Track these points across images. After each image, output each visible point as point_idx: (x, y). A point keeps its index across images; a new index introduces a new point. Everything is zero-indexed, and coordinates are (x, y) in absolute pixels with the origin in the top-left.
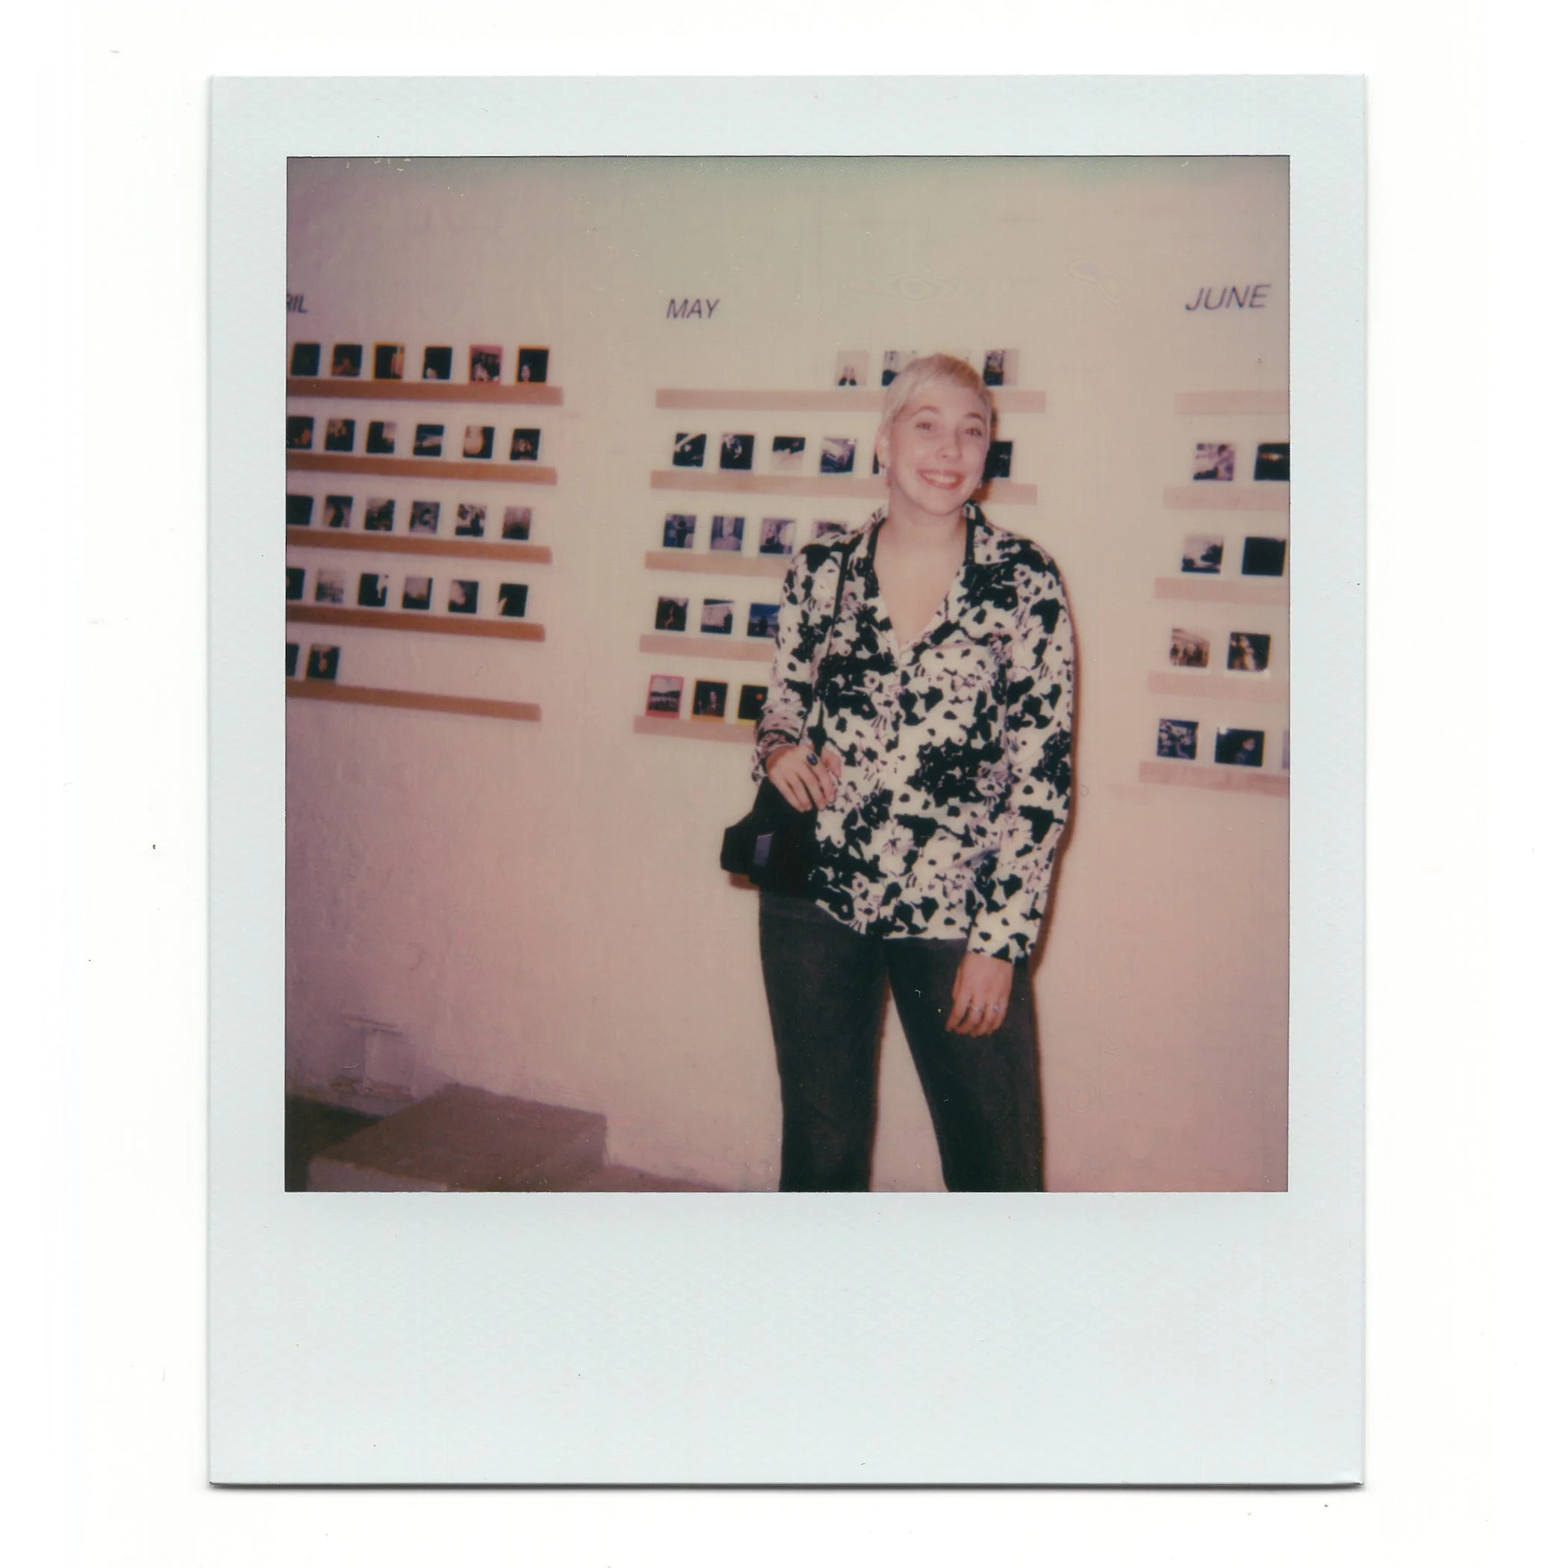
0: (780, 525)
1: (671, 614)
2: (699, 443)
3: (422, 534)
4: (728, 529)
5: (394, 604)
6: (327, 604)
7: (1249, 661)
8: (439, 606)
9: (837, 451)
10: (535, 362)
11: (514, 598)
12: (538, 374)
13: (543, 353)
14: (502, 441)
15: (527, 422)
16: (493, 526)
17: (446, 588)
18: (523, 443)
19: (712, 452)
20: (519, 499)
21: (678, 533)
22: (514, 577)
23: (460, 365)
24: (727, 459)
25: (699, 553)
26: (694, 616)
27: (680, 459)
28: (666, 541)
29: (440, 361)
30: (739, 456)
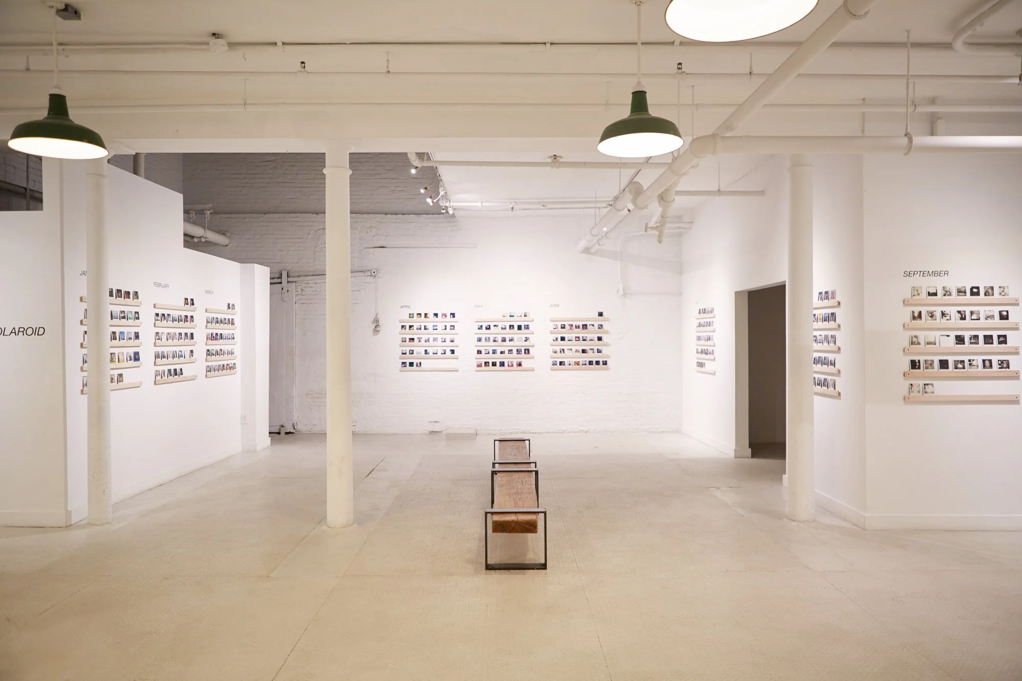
0: (496, 337)
1: (479, 352)
2: (481, 326)
3: (435, 342)
4: (487, 339)
5: (431, 354)
7: (562, 352)
8: (439, 354)
9: (503, 327)
10: (453, 315)
11: (453, 352)
12: (454, 317)
13: (454, 314)
14: (448, 327)
15: (452, 324)
16: (448, 341)
17: (440, 351)
18: (452, 328)
19: (484, 328)
20: (452, 336)
21: (479, 340)
22: (452, 348)
23: (440, 315)
24: (486, 329)
25: (483, 343)
26: (483, 352)
27: (479, 329)
28: (478, 341)
29: (436, 315)
30: (488, 328)
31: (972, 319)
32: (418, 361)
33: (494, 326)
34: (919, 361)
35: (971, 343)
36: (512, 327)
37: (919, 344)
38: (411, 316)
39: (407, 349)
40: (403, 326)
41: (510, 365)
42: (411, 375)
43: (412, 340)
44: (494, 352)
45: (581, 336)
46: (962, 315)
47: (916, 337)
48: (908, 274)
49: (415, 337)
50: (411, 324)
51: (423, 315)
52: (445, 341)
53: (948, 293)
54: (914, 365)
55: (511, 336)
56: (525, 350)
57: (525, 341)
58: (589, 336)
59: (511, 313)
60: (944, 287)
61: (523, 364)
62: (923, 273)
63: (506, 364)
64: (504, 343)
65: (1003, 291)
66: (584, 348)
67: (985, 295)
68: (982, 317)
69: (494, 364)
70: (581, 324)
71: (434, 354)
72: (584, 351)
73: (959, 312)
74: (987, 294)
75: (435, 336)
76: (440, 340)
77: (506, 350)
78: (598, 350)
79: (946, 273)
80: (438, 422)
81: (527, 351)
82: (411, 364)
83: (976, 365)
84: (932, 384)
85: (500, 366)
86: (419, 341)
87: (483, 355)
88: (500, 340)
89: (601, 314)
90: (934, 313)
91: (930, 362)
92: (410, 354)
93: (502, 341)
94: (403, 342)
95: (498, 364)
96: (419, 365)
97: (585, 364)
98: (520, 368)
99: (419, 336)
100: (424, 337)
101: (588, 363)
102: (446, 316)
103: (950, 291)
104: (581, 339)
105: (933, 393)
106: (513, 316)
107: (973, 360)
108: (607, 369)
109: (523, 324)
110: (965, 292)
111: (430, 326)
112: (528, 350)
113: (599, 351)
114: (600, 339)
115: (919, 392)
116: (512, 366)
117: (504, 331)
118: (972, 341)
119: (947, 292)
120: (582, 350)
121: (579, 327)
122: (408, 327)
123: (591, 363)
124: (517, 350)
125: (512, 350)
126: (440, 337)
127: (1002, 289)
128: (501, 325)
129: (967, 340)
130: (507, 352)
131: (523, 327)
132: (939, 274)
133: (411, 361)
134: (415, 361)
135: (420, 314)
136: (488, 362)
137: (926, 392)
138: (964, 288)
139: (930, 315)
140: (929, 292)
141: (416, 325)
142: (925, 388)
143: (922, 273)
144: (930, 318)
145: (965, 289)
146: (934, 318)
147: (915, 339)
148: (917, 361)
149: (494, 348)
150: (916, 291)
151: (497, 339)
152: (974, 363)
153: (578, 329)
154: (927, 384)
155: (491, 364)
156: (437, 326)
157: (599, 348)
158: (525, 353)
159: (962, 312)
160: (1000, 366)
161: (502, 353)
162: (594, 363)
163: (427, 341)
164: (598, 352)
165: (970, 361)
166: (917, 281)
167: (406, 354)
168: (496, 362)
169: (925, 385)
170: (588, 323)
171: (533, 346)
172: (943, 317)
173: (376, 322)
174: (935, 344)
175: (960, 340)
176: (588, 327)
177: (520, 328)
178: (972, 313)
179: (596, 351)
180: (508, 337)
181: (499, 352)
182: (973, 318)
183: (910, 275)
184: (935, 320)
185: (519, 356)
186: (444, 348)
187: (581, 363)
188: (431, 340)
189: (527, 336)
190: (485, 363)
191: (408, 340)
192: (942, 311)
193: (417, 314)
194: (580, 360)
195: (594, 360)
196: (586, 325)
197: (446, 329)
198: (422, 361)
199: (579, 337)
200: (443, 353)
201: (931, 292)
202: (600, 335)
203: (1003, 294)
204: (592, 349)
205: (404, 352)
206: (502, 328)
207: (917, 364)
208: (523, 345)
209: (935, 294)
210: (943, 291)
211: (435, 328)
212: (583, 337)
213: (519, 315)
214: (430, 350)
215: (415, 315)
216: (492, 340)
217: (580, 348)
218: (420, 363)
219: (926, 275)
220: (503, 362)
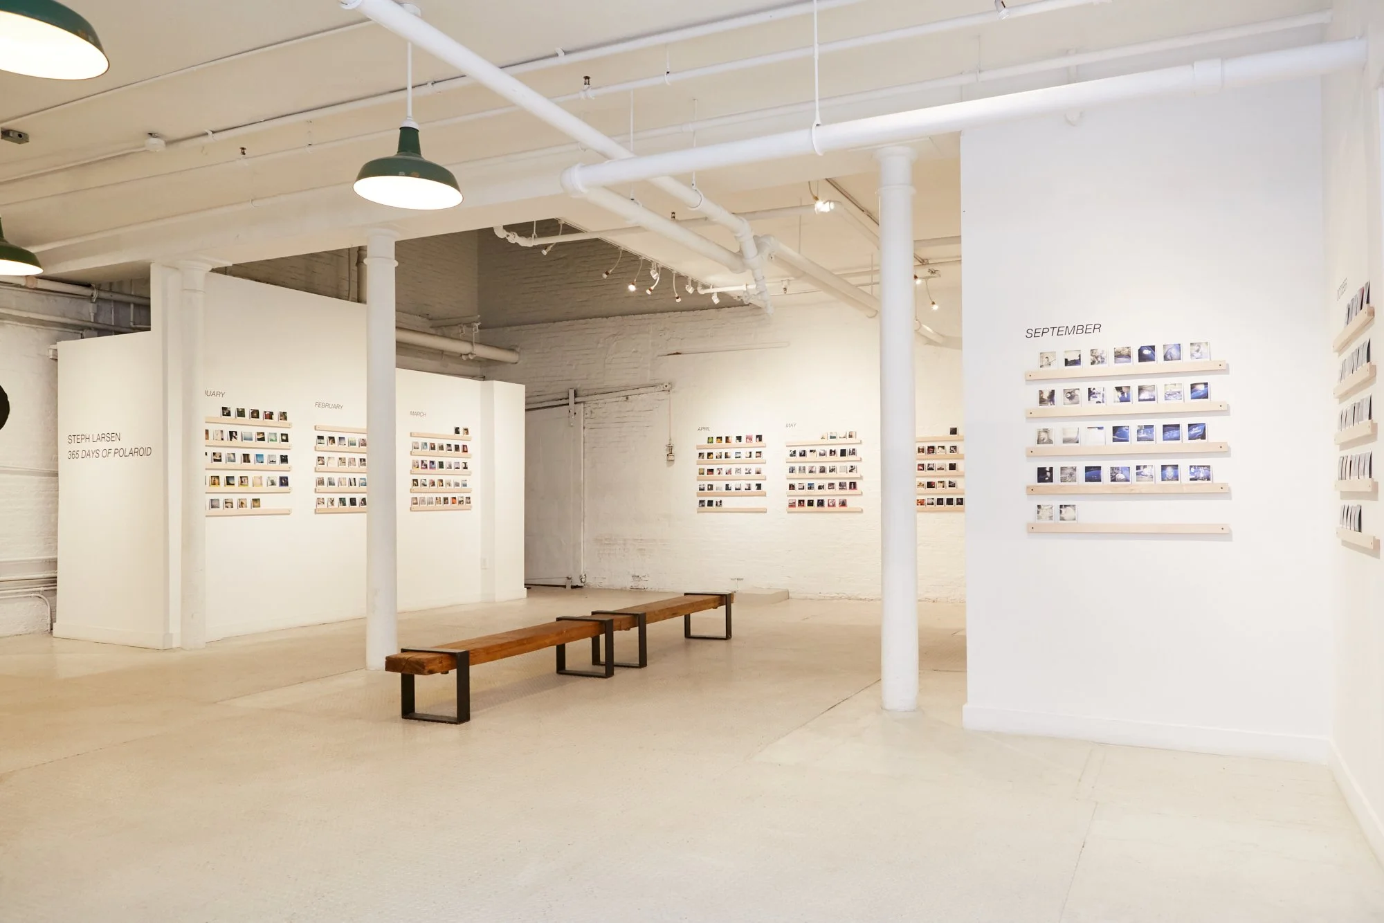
0: (812, 467)
1: (792, 487)
2: (795, 452)
3: (738, 474)
4: (802, 469)
5: (733, 490)
6: (718, 491)
8: (743, 489)
9: (822, 452)
10: (759, 438)
11: (759, 486)
12: (760, 440)
13: (761, 436)
14: (754, 454)
15: (759, 450)
16: (753, 472)
17: (744, 486)
18: (758, 455)
19: (798, 454)
20: (758, 466)
21: (792, 470)
22: (759, 482)
23: (744, 439)
24: (801, 455)
25: (797, 474)
26: (797, 487)
27: (791, 455)
28: (790, 472)
29: (739, 438)
30: (803, 454)
31: (1140, 400)
32: (718, 499)
33: (811, 451)
34: (1051, 469)
35: (1139, 439)
36: (833, 453)
37: (1050, 442)
38: (710, 440)
39: (706, 483)
40: (700, 454)
41: (831, 504)
42: (710, 516)
43: (711, 471)
44: (811, 487)
45: (926, 463)
46: (1123, 393)
47: (1046, 431)
48: (1033, 334)
49: (714, 467)
50: (710, 451)
51: (724, 439)
52: (750, 473)
53: (1099, 359)
54: (1044, 475)
55: (831, 465)
56: (851, 483)
57: (850, 471)
58: (938, 463)
59: (831, 433)
60: (1092, 350)
61: (848, 503)
62: (1058, 331)
63: (826, 503)
64: (822, 475)
65: (1198, 351)
66: (930, 480)
67: (1166, 358)
68: (1160, 396)
69: (810, 503)
70: (926, 446)
71: (736, 489)
72: (930, 485)
73: (1119, 389)
74: (1169, 357)
75: (738, 466)
76: (744, 471)
77: (826, 483)
78: (950, 482)
79: (1097, 327)
80: (742, 579)
81: (853, 485)
82: (710, 503)
83: (1149, 474)
84: (1074, 506)
85: (818, 506)
86: (719, 473)
87: (796, 491)
88: (818, 470)
89: (954, 431)
90: (1077, 392)
91: (1068, 471)
92: (709, 489)
93: (821, 472)
94: (700, 474)
95: (815, 503)
96: (719, 504)
97: (932, 504)
98: (843, 509)
99: (720, 467)
100: (725, 468)
101: (935, 502)
102: (751, 439)
103: (1103, 356)
104: (926, 467)
105: (1075, 520)
106: (834, 437)
107: (1145, 467)
108: (963, 511)
109: (848, 448)
110: (1129, 356)
111: (732, 453)
112: (855, 483)
113: (952, 485)
114: (952, 467)
115: (1051, 518)
116: (834, 505)
117: (823, 458)
118: (1142, 435)
119: (1097, 357)
120: (928, 483)
121: (923, 451)
122: (706, 456)
123: (940, 502)
124: (840, 484)
125: (833, 484)
126: (743, 467)
127: (1196, 348)
128: (819, 449)
129: (1133, 435)
130: (826, 487)
131: (847, 453)
132: (1084, 329)
133: (710, 499)
134: (715, 499)
135: (721, 438)
136: (803, 501)
137: (1062, 519)
138: (1127, 350)
139: (1069, 395)
140: (1066, 360)
141: (715, 452)
142: (1061, 512)
143: (1056, 330)
144: (1068, 401)
145: (1129, 352)
146: (1074, 401)
147: (1043, 435)
148: (1048, 469)
149: (811, 482)
150: (1046, 360)
151: (814, 470)
152: (1146, 471)
153: (921, 454)
154: (1065, 506)
155: (806, 503)
156: (740, 453)
157: (952, 480)
158: (850, 488)
159: (1124, 390)
160: (1194, 477)
161: (820, 488)
162: (945, 501)
163: (729, 472)
164: (949, 486)
165: (1138, 468)
166: (1048, 343)
167: (703, 490)
168: (813, 501)
169: (1061, 506)
170: (936, 445)
171: (861, 478)
172: (1091, 398)
173: (670, 448)
174: (1078, 442)
175: (1119, 434)
176: (937, 450)
177: (843, 453)
178: (1141, 389)
179: (947, 484)
180: (827, 466)
181: (816, 487)
182: (1142, 397)
183: (1037, 335)
184: (1077, 403)
185: (843, 492)
186: (749, 482)
187: (926, 502)
188: (733, 471)
189: (853, 464)
190: (800, 501)
191: (706, 472)
192: (1089, 389)
193: (717, 438)
194: (925, 497)
195: (945, 498)
196: (933, 447)
197: (750, 457)
198: (723, 499)
199: (923, 465)
200: (747, 488)
201: (1069, 360)
202: (953, 462)
203: (1197, 355)
204: (941, 482)
205: (702, 487)
206: (820, 454)
207: (1048, 474)
208: (848, 477)
209: (1076, 362)
210: (1092, 357)
211: (738, 455)
212: (929, 465)
213: (843, 436)
214: (733, 485)
215: (715, 440)
216: (807, 471)
217: (925, 481)
218: (721, 502)
219: (1063, 333)
220: (822, 501)
